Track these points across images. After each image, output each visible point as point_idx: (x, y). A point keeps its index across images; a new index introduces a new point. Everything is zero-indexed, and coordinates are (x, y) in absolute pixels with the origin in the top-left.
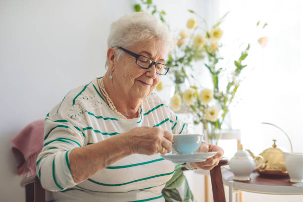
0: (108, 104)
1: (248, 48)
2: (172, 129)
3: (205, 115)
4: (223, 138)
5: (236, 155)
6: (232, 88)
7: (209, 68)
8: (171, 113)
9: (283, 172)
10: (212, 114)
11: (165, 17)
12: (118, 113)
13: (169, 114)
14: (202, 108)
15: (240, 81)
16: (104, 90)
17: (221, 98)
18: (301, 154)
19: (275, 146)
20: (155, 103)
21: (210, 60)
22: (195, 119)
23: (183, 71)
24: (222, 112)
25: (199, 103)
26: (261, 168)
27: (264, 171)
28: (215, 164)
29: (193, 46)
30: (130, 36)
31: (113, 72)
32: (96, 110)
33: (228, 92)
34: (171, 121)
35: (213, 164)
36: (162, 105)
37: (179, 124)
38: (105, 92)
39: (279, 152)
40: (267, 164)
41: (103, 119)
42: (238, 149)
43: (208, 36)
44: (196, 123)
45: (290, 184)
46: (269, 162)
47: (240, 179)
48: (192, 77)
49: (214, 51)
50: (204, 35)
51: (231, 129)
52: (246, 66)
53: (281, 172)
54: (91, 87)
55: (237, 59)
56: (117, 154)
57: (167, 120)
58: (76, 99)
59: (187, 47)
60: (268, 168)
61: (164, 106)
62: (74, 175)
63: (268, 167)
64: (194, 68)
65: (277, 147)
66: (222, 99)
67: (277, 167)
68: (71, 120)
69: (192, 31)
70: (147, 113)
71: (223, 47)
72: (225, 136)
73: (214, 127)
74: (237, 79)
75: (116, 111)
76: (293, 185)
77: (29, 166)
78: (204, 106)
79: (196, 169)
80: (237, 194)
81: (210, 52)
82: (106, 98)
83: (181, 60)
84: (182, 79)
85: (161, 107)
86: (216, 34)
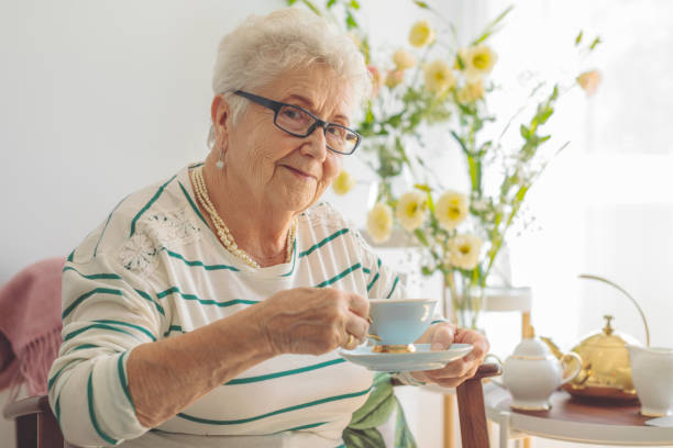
0: (216, 231)
1: (555, 95)
2: (369, 288)
3: (449, 254)
4: (489, 309)
5: (519, 349)
6: (514, 190)
7: (461, 141)
8: (366, 251)
9: (627, 391)
10: (465, 251)
11: (357, 15)
12: (240, 252)
13: (362, 253)
14: (442, 238)
15: (533, 174)
16: (205, 196)
17: (487, 215)
18: (670, 350)
19: (609, 331)
20: (329, 226)
21: (464, 123)
22: (425, 263)
23: (398, 145)
24: (488, 246)
25: (434, 225)
26: (575, 381)
27: (582, 387)
28: (466, 375)
29: (422, 88)
30: (262, 63)
31: (225, 151)
32: (189, 246)
33: (503, 201)
34: (366, 271)
35: (463, 374)
36: (345, 231)
37: (385, 277)
38: (209, 202)
39: (618, 344)
40: (589, 372)
41: (203, 268)
42: (524, 336)
43: (461, 64)
44: (426, 271)
45: (641, 420)
46: (593, 367)
47: (526, 406)
48: (421, 162)
49: (474, 102)
50: (450, 62)
51: (508, 286)
52: (549, 137)
53: (621, 391)
54: (174, 188)
55: (527, 122)
56: (237, 359)
57: (356, 267)
58: (138, 221)
59: (410, 90)
60: (591, 383)
61: (350, 233)
62: (140, 412)
63: (591, 379)
64: (423, 140)
65: (615, 333)
66: (490, 217)
67: (613, 381)
68: (129, 273)
69: (422, 51)
70: (308, 253)
71: (494, 93)
72: (494, 304)
73: (468, 281)
74: (526, 169)
75: (235, 247)
76: (647, 423)
77: (25, 370)
78: (445, 233)
79: (424, 384)
80: (517, 442)
81: (464, 102)
82: (209, 215)
83: (394, 120)
84: (395, 166)
85: (342, 236)
86: (481, 61)
